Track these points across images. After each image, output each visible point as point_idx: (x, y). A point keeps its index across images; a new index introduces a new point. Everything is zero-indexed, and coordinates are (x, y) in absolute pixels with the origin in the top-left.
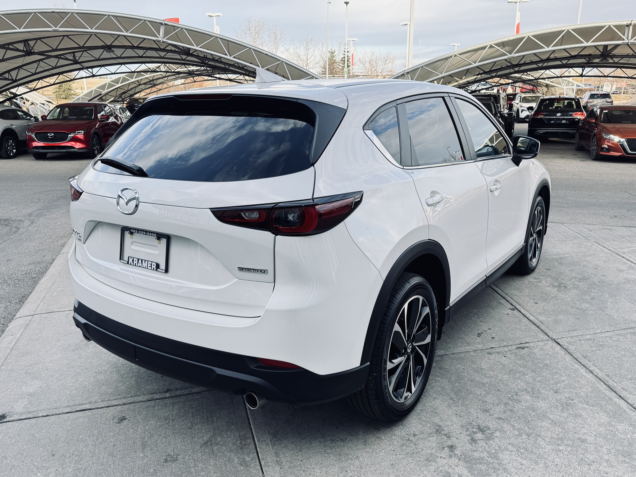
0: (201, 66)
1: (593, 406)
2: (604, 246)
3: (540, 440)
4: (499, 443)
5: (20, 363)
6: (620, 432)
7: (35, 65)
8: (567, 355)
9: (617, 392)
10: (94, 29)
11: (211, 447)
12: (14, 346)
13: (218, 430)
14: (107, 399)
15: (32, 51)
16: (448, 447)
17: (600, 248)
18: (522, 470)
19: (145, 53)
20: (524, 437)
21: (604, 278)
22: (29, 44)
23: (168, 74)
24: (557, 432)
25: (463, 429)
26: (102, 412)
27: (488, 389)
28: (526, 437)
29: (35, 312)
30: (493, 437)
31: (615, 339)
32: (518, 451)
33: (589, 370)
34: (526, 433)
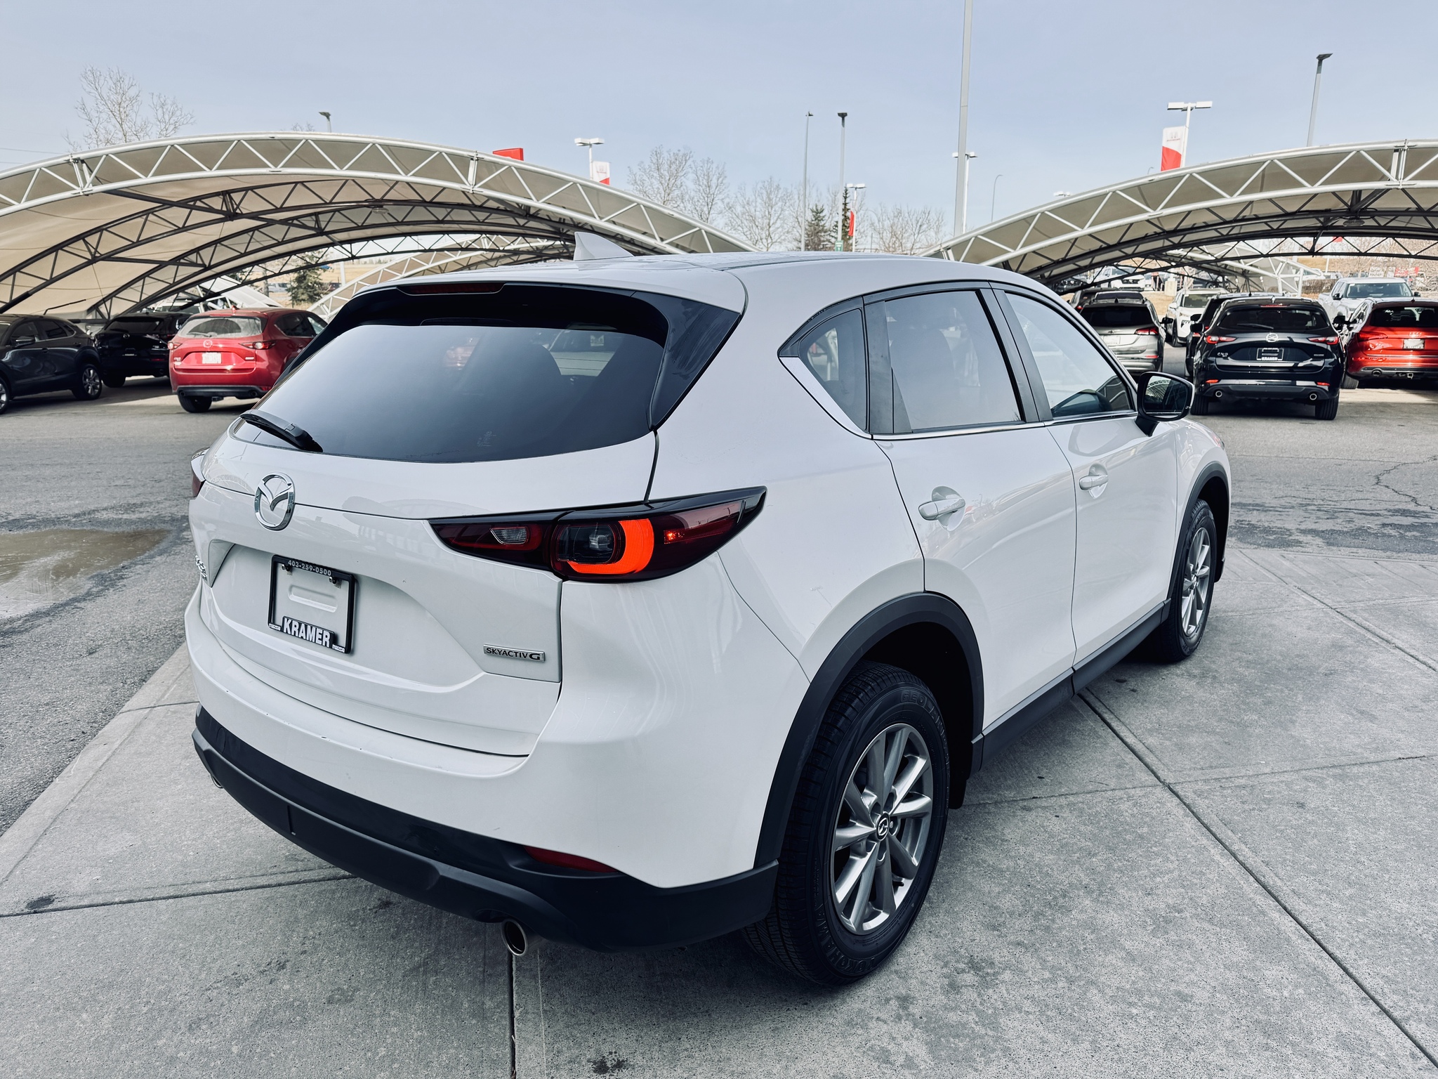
0: (555, 239)
1: (1222, 925)
2: (1315, 595)
3: (1095, 991)
4: (1006, 995)
5: (105, 799)
6: (1268, 982)
7: (246, 237)
8: (1189, 818)
9: (1280, 899)
10: (347, 169)
11: (424, 977)
12: (102, 765)
13: (446, 944)
14: (248, 874)
15: (238, 211)
16: (898, 998)
17: (1306, 600)
18: (1042, 1054)
19: (449, 213)
20: (1060, 984)
21: (1301, 661)
22: (231, 198)
23: (497, 254)
24: (1133, 978)
25: (938, 962)
26: (233, 899)
27: (1007, 882)
28: (1066, 985)
29: (158, 701)
30: (997, 981)
31: (1298, 787)
32: (1042, 1013)
33: (1228, 850)
34: (1066, 977)
